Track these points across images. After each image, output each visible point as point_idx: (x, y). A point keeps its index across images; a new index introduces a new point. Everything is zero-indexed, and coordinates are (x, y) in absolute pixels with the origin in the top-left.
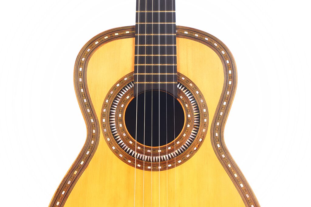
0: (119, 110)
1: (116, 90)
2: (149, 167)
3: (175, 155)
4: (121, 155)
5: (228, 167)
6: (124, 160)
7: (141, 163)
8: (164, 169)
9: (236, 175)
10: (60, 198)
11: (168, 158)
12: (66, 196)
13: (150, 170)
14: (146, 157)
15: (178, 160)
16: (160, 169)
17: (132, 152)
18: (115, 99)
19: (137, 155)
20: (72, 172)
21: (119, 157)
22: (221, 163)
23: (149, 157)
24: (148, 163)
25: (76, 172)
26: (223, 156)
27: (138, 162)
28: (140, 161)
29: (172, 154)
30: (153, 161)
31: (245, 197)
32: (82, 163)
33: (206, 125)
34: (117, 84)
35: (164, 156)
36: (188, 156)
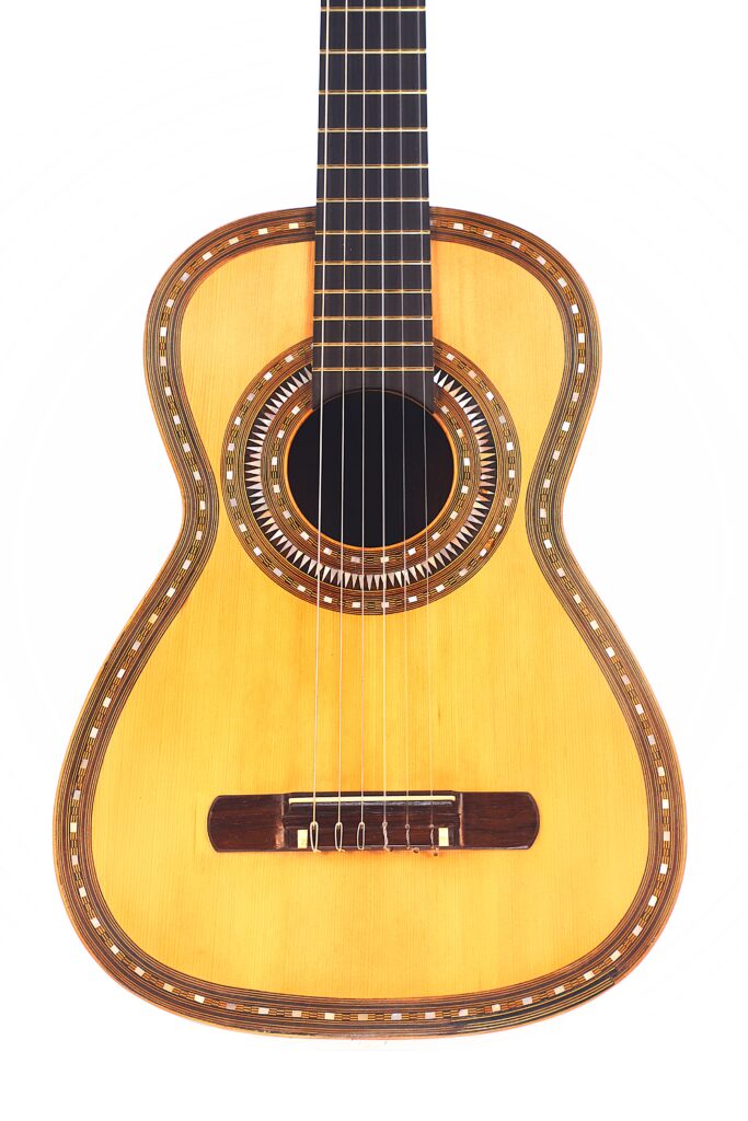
0: (272, 447)
1: (263, 390)
2: (356, 605)
3: (429, 570)
4: (278, 572)
5: (572, 604)
6: (287, 584)
7: (334, 594)
8: (399, 607)
9: (594, 625)
10: (113, 688)
11: (407, 578)
12: (129, 681)
13: (357, 612)
14: (348, 575)
15: (435, 583)
16: (387, 609)
17: (309, 562)
18: (261, 415)
19: (322, 572)
20: (144, 616)
21: (273, 577)
22: (554, 590)
23: (355, 577)
24: (353, 591)
25: (154, 618)
26: (561, 572)
27: (326, 591)
28: (330, 586)
29: (419, 567)
30: (366, 588)
31: (620, 684)
32: (171, 592)
33: (512, 488)
34: (264, 372)
35: (398, 574)
36: (463, 573)
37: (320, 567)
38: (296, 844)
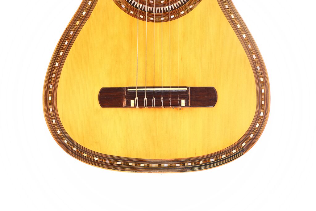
2: (152, 19)
3: (178, 6)
4: (123, 6)
5: (231, 18)
6: (126, 11)
7: (144, 14)
8: (167, 20)
9: (239, 26)
10: (64, 48)
11: (170, 9)
12: (69, 46)
13: (152, 21)
14: (149, 8)
15: (180, 11)
16: (163, 20)
17: (134, 3)
19: (139, 6)
20: (74, 22)
21: (121, 8)
22: (224, 13)
23: (151, 8)
24: (151, 14)
25: (78, 23)
26: (227, 6)
27: (141, 13)
28: (142, 12)
29: (175, 5)
30: (155, 12)
31: (247, 48)
32: (84, 13)
35: (167, 7)
36: (191, 7)
37: (138, 4)
38: (130, 105)
